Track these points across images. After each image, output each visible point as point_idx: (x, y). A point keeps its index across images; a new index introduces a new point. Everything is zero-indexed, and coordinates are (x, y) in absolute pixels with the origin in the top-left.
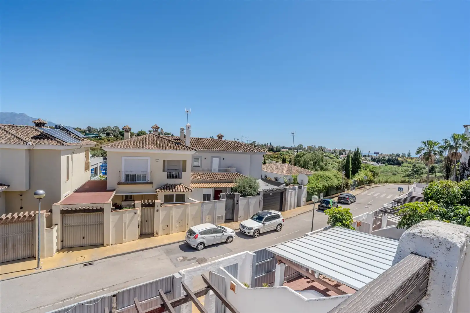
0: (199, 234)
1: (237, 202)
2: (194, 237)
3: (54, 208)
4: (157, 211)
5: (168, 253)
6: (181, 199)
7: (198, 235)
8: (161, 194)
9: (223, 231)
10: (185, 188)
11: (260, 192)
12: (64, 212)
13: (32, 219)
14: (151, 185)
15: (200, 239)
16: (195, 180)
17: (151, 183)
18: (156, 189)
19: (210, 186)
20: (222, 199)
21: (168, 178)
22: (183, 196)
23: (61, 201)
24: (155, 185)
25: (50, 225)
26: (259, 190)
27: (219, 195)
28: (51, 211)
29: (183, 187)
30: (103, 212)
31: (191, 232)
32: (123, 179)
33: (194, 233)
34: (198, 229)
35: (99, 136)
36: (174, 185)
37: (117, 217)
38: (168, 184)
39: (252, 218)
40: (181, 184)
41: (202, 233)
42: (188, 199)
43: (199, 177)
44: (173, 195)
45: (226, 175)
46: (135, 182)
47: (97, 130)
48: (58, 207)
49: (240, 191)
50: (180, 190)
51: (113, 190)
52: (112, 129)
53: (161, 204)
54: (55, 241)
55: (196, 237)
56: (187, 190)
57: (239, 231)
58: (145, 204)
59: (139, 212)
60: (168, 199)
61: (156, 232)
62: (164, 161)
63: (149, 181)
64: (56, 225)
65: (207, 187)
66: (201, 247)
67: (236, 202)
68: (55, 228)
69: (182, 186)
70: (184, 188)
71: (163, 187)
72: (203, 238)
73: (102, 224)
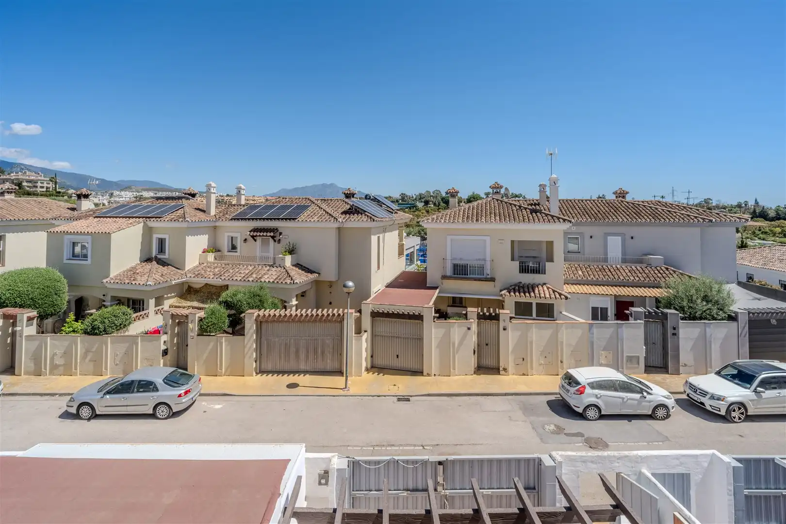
0: (587, 387)
1: (674, 332)
2: (577, 391)
3: (363, 308)
4: (504, 329)
5: (528, 410)
6: (546, 311)
7: (584, 387)
8: (511, 300)
9: (642, 389)
10: (554, 292)
11: (735, 313)
12: (375, 315)
13: (341, 320)
14: (492, 283)
15: (590, 396)
16: (572, 278)
17: (493, 280)
18: (501, 291)
19: (605, 292)
20: (635, 319)
21: (520, 272)
22: (551, 306)
23: (371, 298)
24: (498, 284)
25: (359, 331)
26: (734, 308)
27: (627, 312)
28: (360, 311)
29: (550, 290)
30: (422, 321)
31: (570, 380)
32: (449, 272)
33: (578, 383)
34: (584, 374)
35: (415, 206)
36: (532, 285)
37: (442, 331)
38: (521, 283)
39: (718, 373)
40: (545, 284)
41: (593, 386)
42: (561, 313)
43: (580, 273)
44: (532, 303)
45: (641, 271)
46: (466, 276)
47: (413, 197)
48: (368, 307)
49: (681, 307)
50: (543, 294)
51: (436, 288)
52: (432, 194)
53: (511, 318)
54: (364, 355)
55: (581, 392)
56: (558, 296)
57: (684, 396)
58: (484, 314)
59: (474, 327)
60: (523, 310)
61: (503, 367)
62: (512, 242)
63: (488, 277)
64: (365, 331)
65: (598, 294)
66: (591, 413)
67: (670, 331)
68: (365, 336)
69: (548, 288)
70: (551, 292)
71: (513, 287)
72: (596, 395)
73: (420, 339)
